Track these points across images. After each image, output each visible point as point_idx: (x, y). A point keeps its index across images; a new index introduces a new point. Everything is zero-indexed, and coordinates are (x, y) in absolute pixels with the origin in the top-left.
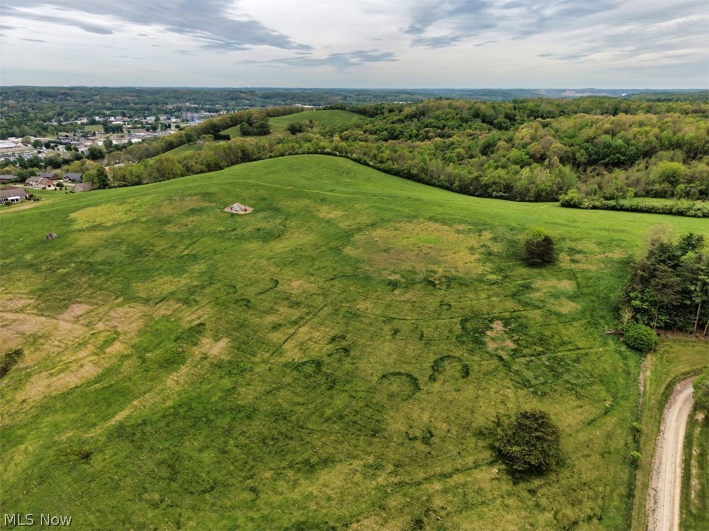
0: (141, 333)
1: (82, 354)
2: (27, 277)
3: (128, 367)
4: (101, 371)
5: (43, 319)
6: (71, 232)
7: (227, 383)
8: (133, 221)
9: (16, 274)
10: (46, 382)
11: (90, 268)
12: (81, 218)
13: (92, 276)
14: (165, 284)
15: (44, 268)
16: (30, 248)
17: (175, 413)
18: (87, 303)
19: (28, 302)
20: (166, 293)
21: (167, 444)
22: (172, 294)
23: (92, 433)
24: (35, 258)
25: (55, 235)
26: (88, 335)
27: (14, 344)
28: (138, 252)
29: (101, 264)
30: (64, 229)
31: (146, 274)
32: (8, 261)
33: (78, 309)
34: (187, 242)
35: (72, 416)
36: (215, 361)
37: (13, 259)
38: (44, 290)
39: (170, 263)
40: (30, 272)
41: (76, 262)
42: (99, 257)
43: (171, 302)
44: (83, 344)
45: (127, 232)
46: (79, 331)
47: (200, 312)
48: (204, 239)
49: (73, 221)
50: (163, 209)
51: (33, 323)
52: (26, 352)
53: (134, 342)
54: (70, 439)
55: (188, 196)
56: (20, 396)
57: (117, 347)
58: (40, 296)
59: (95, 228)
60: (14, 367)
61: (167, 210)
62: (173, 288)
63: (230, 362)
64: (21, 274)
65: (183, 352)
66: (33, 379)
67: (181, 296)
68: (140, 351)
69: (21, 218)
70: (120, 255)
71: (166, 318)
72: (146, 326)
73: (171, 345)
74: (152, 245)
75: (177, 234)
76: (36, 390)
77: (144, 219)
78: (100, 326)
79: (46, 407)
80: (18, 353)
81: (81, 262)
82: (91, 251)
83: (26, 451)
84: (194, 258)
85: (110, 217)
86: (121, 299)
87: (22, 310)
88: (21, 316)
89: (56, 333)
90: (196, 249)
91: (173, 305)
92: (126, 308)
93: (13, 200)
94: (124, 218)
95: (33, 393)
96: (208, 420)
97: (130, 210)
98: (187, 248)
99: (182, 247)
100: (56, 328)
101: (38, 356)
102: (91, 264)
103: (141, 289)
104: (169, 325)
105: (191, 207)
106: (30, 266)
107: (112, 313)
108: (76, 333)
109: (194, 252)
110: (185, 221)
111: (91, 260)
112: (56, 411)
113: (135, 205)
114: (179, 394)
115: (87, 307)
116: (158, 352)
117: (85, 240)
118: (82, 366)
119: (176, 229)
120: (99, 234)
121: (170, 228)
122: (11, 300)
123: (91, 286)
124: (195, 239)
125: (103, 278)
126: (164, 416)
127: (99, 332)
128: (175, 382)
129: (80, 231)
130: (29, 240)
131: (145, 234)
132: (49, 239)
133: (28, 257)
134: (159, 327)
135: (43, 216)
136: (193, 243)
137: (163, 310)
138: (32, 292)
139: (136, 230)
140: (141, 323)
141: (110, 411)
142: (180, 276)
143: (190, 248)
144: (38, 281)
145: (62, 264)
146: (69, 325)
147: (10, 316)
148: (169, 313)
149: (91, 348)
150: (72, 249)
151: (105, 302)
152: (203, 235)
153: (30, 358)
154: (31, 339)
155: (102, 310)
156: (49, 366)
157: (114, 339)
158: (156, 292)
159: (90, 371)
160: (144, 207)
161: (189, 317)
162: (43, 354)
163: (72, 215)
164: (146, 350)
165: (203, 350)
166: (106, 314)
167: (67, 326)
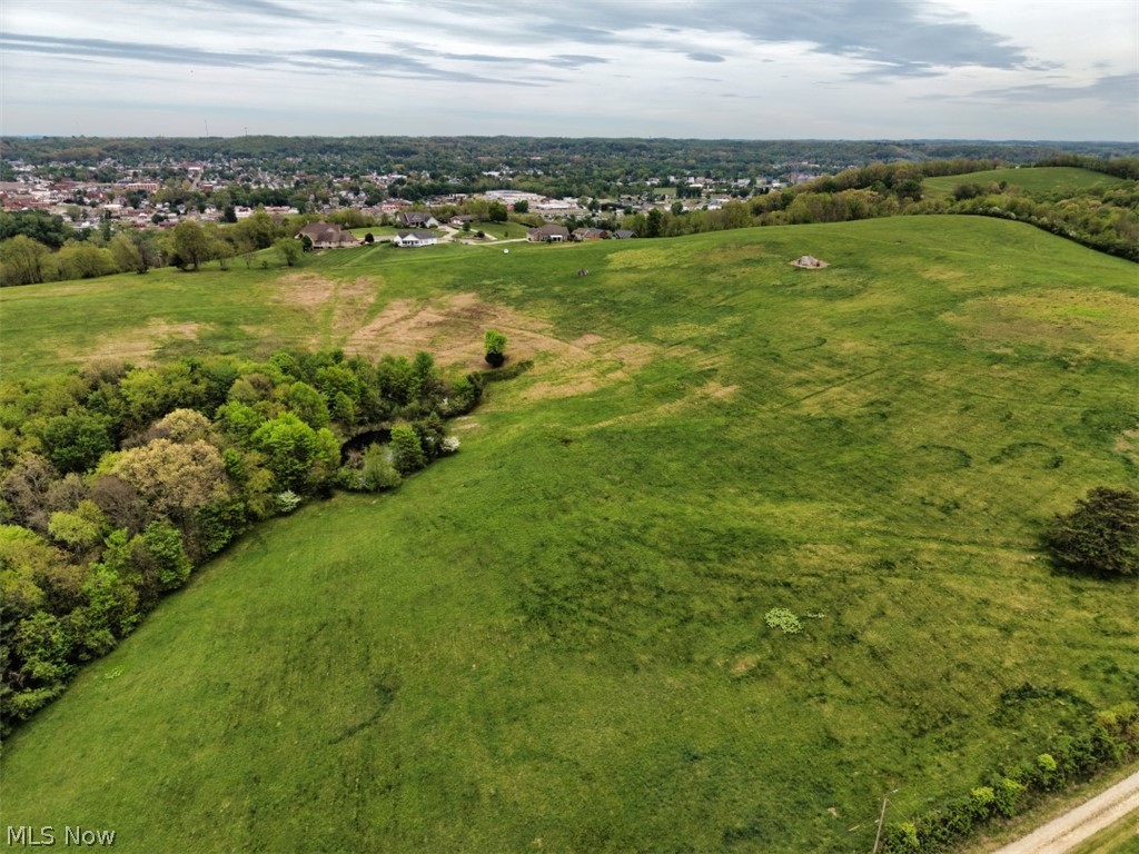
0: (645, 367)
1: (584, 374)
2: (552, 306)
3: (622, 391)
4: (597, 389)
5: (557, 341)
6: (603, 271)
7: (721, 421)
8: (673, 267)
9: (542, 302)
10: (546, 389)
11: (613, 306)
12: (618, 259)
13: (612, 313)
14: (687, 330)
15: (569, 300)
16: (560, 281)
17: (657, 431)
18: (601, 336)
19: (547, 326)
20: (685, 337)
21: (640, 450)
22: (691, 339)
23: (576, 429)
24: (563, 290)
25: (587, 272)
26: (594, 361)
27: (527, 357)
28: (668, 297)
29: (625, 304)
30: (597, 268)
31: (669, 319)
32: (538, 290)
33: (591, 339)
34: (728, 293)
35: (562, 415)
36: (715, 402)
37: (543, 289)
38: (564, 319)
39: (701, 312)
40: (555, 302)
41: (600, 299)
42: (624, 298)
43: (688, 347)
44: (589, 366)
45: (662, 277)
46: (587, 356)
47: (716, 359)
48: (750, 292)
49: (608, 261)
50: (712, 257)
51: (547, 343)
52: (535, 364)
53: (635, 373)
54: (556, 430)
55: (746, 245)
56: (523, 394)
57: (619, 375)
58: (559, 323)
59: (628, 270)
60: (523, 374)
61: (717, 258)
62: (695, 334)
63: (732, 405)
64: (548, 303)
65: (684, 389)
66: (537, 384)
67: (701, 343)
68: (640, 382)
69: (559, 255)
70: (647, 298)
71: (677, 360)
72: (653, 362)
73: (674, 382)
74: (687, 292)
75: (718, 284)
76: (537, 392)
77: (686, 266)
78: (608, 356)
79: (543, 405)
80: (530, 363)
81: (606, 300)
82: (618, 291)
83: (518, 428)
84: (731, 310)
85: (648, 261)
86: (636, 337)
87: (540, 332)
88: (539, 336)
89: (565, 355)
90: (737, 301)
91: (689, 349)
92: (638, 345)
93: (555, 239)
94: (664, 262)
95: (534, 394)
96: (688, 443)
97: (673, 255)
98: (727, 298)
99: (721, 297)
100: (567, 350)
101: (545, 369)
102: (615, 303)
103: (659, 331)
104: (678, 366)
105: (747, 257)
106: (557, 297)
107: (623, 348)
108: (584, 358)
109: (732, 304)
110: (733, 271)
111: (615, 299)
112: (549, 410)
113: (681, 250)
114: (666, 419)
115: (600, 339)
116: (657, 385)
117: (616, 280)
118: (581, 383)
119: (721, 279)
120: (632, 276)
121: (713, 278)
122: (532, 322)
123: (609, 322)
124: (739, 291)
125: (623, 317)
126: (645, 432)
127: (605, 361)
128: (664, 411)
129: (612, 271)
130: (561, 274)
131: (681, 280)
132: (580, 275)
133: (557, 289)
134: (666, 365)
135: (580, 254)
136: (734, 295)
137: (676, 352)
138: (553, 319)
139: (673, 276)
140: (649, 359)
141: (597, 418)
142: (708, 325)
143: (730, 300)
144: (560, 310)
145: (585, 299)
146: (579, 350)
147: (529, 334)
148: (681, 355)
149: (594, 371)
150: (600, 287)
151: (619, 337)
152: (751, 288)
153: (538, 368)
154: (542, 355)
155: (613, 343)
156: (553, 378)
157: (617, 368)
158: (675, 336)
159: (587, 387)
160: (690, 253)
161: (703, 362)
162: (551, 368)
163: (610, 256)
164: (647, 382)
165: (706, 391)
166: (616, 347)
167: (577, 350)
